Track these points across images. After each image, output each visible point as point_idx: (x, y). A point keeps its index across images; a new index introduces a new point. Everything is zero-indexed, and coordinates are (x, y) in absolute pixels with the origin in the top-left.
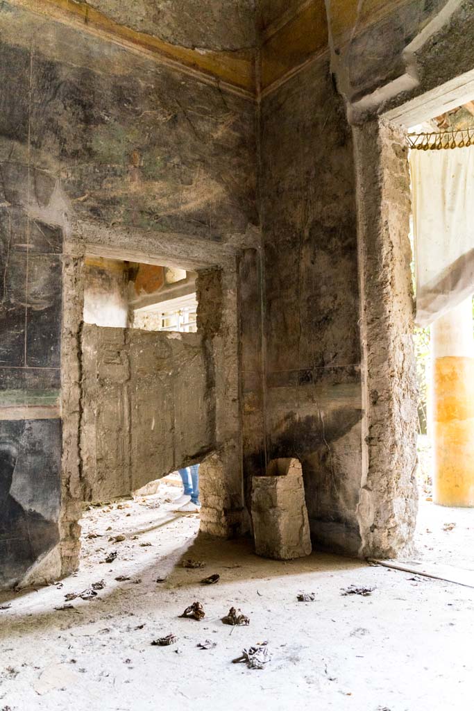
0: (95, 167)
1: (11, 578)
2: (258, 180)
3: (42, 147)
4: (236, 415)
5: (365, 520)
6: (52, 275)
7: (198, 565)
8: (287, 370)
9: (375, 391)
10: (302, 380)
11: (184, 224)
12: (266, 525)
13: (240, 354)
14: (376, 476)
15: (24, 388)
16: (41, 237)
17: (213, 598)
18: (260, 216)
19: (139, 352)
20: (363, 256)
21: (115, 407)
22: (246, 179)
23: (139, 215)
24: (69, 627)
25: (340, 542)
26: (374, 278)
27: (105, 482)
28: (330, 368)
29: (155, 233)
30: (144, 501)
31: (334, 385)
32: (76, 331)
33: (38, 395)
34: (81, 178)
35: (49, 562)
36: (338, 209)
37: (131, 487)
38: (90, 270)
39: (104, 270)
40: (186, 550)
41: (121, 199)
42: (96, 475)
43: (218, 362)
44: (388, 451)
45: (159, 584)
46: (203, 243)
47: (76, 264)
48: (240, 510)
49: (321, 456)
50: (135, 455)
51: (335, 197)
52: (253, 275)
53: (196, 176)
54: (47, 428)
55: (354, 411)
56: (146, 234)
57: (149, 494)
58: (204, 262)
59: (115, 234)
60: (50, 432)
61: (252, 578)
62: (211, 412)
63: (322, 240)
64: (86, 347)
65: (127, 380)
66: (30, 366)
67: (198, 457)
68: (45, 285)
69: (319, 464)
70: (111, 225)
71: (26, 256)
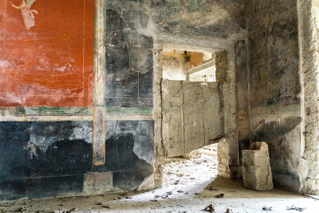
0: (166, 9)
1: (134, 187)
2: (245, 6)
3: (144, 2)
4: (235, 121)
5: (302, 174)
6: (149, 58)
7: (215, 189)
8: (261, 99)
9: (309, 108)
10: (268, 103)
11: (208, 31)
12: (249, 173)
13: (236, 92)
14: (309, 152)
15: (138, 107)
16: (144, 42)
17: (220, 204)
18: (247, 24)
19: (188, 91)
20: (301, 38)
21: (178, 116)
22: (239, 7)
23: (187, 29)
24: (155, 209)
25: (289, 185)
26: (308, 49)
27: (173, 149)
28: (283, 97)
29: (194, 36)
30: (195, 161)
31: (285, 105)
32: (159, 83)
33: (144, 110)
34: (160, 14)
35: (149, 181)
36: (287, 15)
37: (185, 152)
38: (170, 58)
39: (175, 58)
40: (211, 182)
41: (178, 22)
42: (169, 146)
43: (225, 96)
44: (316, 139)
45: (196, 195)
46: (217, 39)
47: (159, 53)
48: (237, 166)
49: (279, 141)
50: (186, 137)
51: (286, 9)
52: (243, 53)
53: (213, 8)
54: (148, 124)
55: (296, 118)
56: (190, 37)
57: (197, 158)
58: (218, 48)
59: (176, 38)
60: (149, 126)
61: (241, 197)
62: (222, 119)
63: (279, 32)
64: (164, 89)
65: (182, 104)
66: (140, 98)
67: (216, 140)
68: (146, 63)
69: (278, 145)
70: (174, 34)
71: (138, 50)
